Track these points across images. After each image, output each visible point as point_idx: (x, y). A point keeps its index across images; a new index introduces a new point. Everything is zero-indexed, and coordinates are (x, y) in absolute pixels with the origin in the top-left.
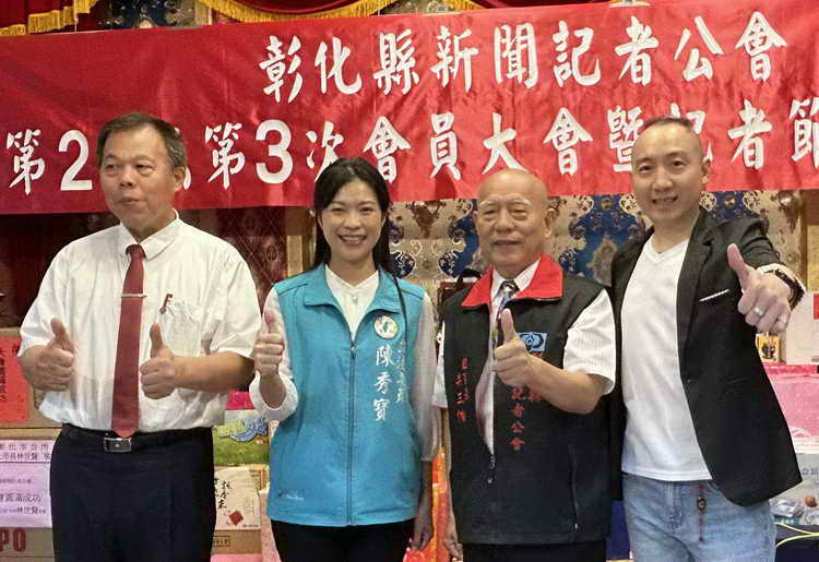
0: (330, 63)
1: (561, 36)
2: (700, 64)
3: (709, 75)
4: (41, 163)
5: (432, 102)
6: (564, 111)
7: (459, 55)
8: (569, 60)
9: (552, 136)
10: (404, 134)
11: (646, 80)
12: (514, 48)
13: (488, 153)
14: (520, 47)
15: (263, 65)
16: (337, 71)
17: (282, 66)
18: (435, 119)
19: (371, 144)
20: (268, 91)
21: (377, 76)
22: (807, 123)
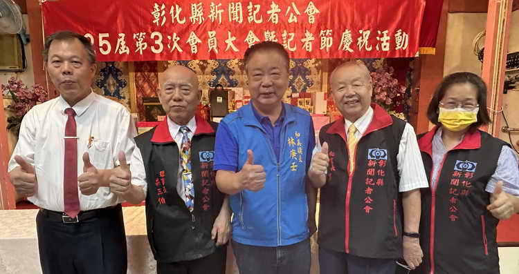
0: (175, 14)
1: (250, 7)
2: (293, 18)
3: (296, 21)
6: (251, 31)
7: (217, 12)
8: (252, 15)
9: (247, 39)
10: (200, 38)
11: (276, 22)
12: (235, 10)
13: (227, 44)
14: (237, 10)
15: (152, 13)
16: (177, 16)
17: (159, 14)
18: (210, 33)
19: (189, 41)
20: (154, 22)
21: (191, 18)
22: (325, 38)
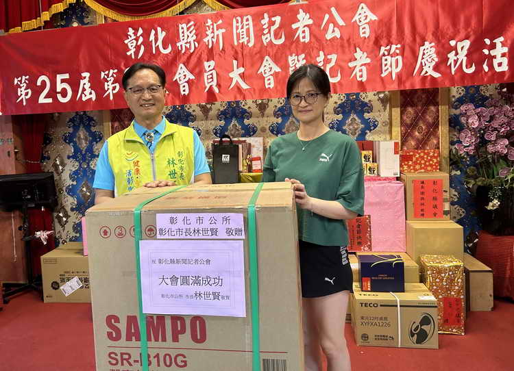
0: (156, 40)
1: (265, 21)
2: (333, 31)
3: (339, 36)
4: (29, 91)
5: (204, 56)
6: (267, 57)
7: (216, 32)
8: (269, 32)
9: (262, 70)
10: (192, 72)
11: (307, 40)
13: (231, 79)
14: (245, 27)
15: (126, 42)
16: (160, 43)
17: (135, 42)
18: (206, 64)
19: (177, 77)
20: (128, 53)
21: (179, 44)
22: (389, 58)
